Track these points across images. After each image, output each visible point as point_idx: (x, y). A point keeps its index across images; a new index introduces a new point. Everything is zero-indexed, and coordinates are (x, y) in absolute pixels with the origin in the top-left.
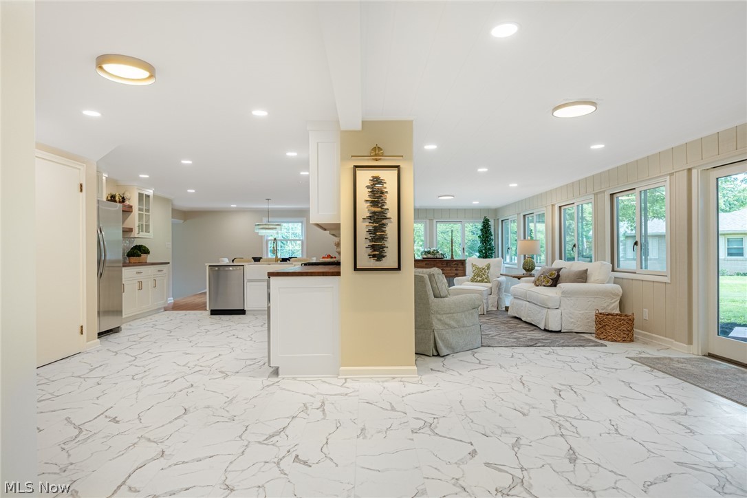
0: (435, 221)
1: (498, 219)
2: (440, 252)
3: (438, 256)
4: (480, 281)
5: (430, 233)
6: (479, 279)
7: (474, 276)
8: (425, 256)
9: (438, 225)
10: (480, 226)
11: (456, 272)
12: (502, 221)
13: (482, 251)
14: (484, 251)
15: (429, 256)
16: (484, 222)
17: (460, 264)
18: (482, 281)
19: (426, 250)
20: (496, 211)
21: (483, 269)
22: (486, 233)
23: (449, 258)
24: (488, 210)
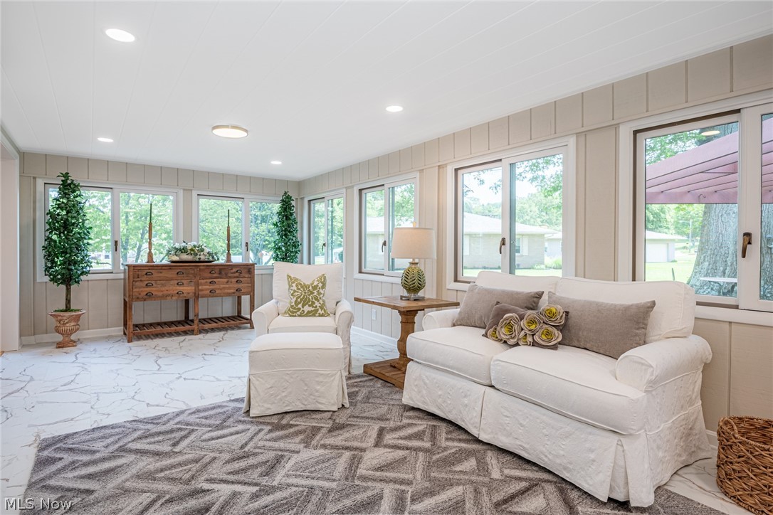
0: (195, 193)
1: (302, 199)
2: (207, 250)
3: (203, 258)
4: (308, 314)
5: (186, 217)
6: (307, 309)
7: (297, 303)
8: (176, 258)
9: (203, 201)
10: (276, 207)
11: (237, 286)
12: (310, 201)
13: (280, 248)
14: (283, 249)
15: (185, 257)
16: (283, 201)
17: (244, 271)
18: (313, 314)
19: (177, 245)
20: (300, 184)
21: (315, 288)
22: (288, 218)
23: (222, 260)
24: (288, 182)
